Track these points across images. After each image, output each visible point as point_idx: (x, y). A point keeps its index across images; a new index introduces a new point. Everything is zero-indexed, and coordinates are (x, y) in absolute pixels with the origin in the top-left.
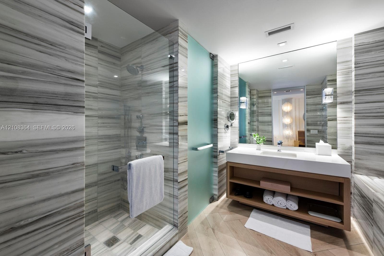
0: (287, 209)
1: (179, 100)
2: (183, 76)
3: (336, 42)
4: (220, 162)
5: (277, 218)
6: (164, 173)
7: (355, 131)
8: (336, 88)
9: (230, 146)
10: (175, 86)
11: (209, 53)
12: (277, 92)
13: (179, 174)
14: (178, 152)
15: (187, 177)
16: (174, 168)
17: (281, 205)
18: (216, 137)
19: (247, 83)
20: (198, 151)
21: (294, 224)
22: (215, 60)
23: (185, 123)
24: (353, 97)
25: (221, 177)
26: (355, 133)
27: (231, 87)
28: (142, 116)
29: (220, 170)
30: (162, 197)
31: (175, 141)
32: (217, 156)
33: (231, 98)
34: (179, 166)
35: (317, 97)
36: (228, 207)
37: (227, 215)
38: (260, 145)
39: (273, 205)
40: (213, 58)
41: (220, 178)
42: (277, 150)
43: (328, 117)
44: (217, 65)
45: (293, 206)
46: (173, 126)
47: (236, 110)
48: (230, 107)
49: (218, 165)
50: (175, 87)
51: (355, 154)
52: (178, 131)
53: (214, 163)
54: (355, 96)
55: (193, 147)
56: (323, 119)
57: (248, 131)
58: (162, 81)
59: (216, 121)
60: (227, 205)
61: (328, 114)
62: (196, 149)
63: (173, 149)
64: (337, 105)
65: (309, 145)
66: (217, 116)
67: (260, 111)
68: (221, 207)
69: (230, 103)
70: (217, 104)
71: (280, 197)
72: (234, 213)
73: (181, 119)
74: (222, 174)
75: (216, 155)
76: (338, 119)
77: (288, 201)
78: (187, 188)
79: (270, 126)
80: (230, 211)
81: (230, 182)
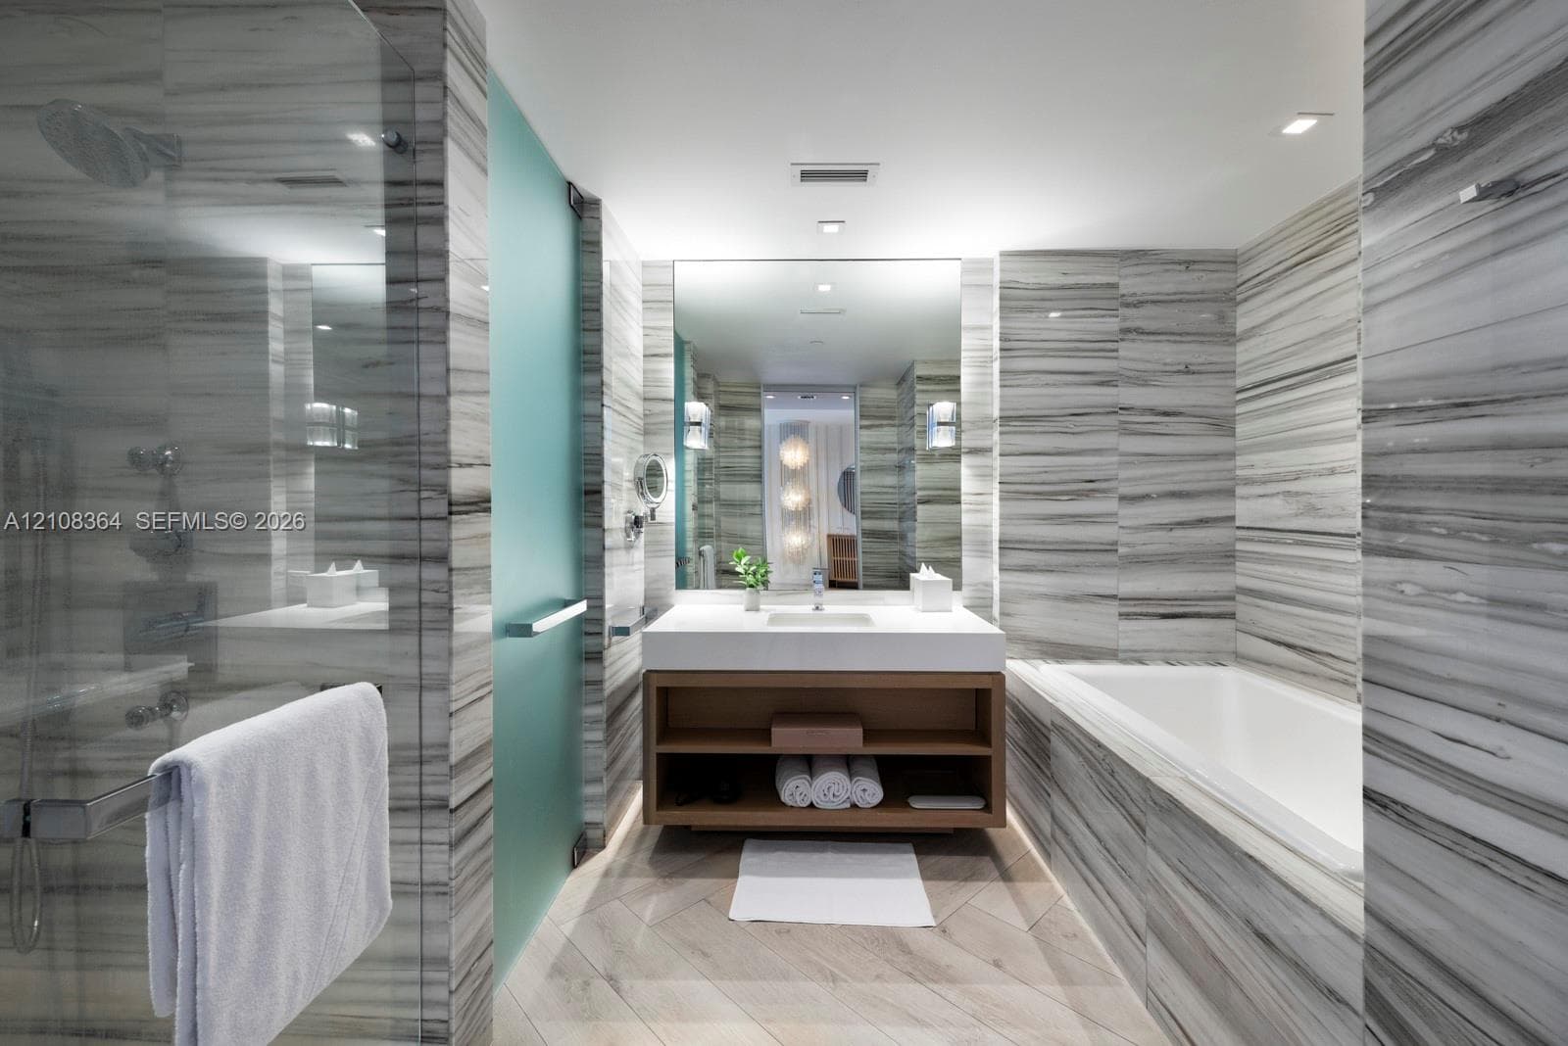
0: (854, 806)
1: (455, 382)
2: (469, 262)
3: (959, 261)
4: (610, 678)
5: (823, 850)
6: (387, 779)
7: (1001, 534)
8: (959, 404)
9: (642, 603)
10: (423, 304)
11: (564, 178)
12: (776, 393)
13: (455, 766)
14: (450, 653)
15: (489, 774)
16: (425, 740)
17: (835, 800)
18: (598, 567)
19: (686, 347)
20: (536, 637)
21: (873, 851)
22: (587, 222)
23: (481, 504)
24: (996, 436)
25: (615, 740)
26: (1000, 541)
27: (648, 353)
28: (176, 455)
29: (613, 713)
30: (382, 910)
31: (427, 597)
32: (601, 653)
33: (645, 399)
34: (454, 726)
35: (881, 426)
36: (652, 862)
37: (654, 899)
38: (758, 591)
39: (812, 805)
40: (582, 209)
41: (612, 745)
42: (814, 607)
43: (919, 493)
44: (597, 244)
45: (869, 791)
46: (413, 519)
47: (667, 454)
48: (641, 438)
49: (607, 692)
50: (427, 309)
51: (1001, 600)
52: (449, 546)
53: (588, 683)
54: (1001, 433)
55: (508, 622)
56: (901, 497)
57: (691, 539)
58: (263, 261)
59: (596, 497)
60: (644, 855)
61: (918, 484)
62: (525, 631)
63: (416, 639)
64: (960, 456)
65: (870, 580)
66: (600, 473)
67: (723, 462)
68: (626, 872)
69: (641, 423)
70: (602, 422)
71: (833, 773)
72: (680, 880)
73: (461, 482)
74: (618, 730)
75: (597, 649)
76: (963, 498)
77: (855, 779)
78: (488, 827)
79: (757, 519)
80: (665, 877)
81: (658, 755)
